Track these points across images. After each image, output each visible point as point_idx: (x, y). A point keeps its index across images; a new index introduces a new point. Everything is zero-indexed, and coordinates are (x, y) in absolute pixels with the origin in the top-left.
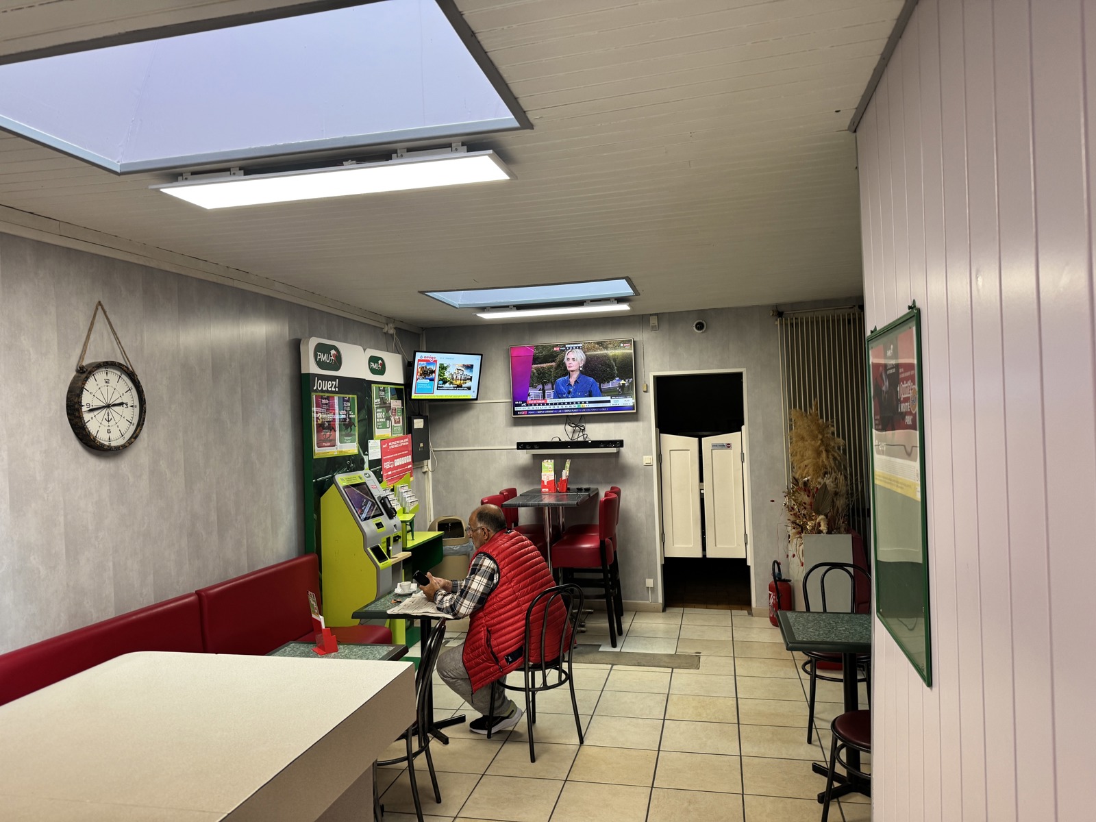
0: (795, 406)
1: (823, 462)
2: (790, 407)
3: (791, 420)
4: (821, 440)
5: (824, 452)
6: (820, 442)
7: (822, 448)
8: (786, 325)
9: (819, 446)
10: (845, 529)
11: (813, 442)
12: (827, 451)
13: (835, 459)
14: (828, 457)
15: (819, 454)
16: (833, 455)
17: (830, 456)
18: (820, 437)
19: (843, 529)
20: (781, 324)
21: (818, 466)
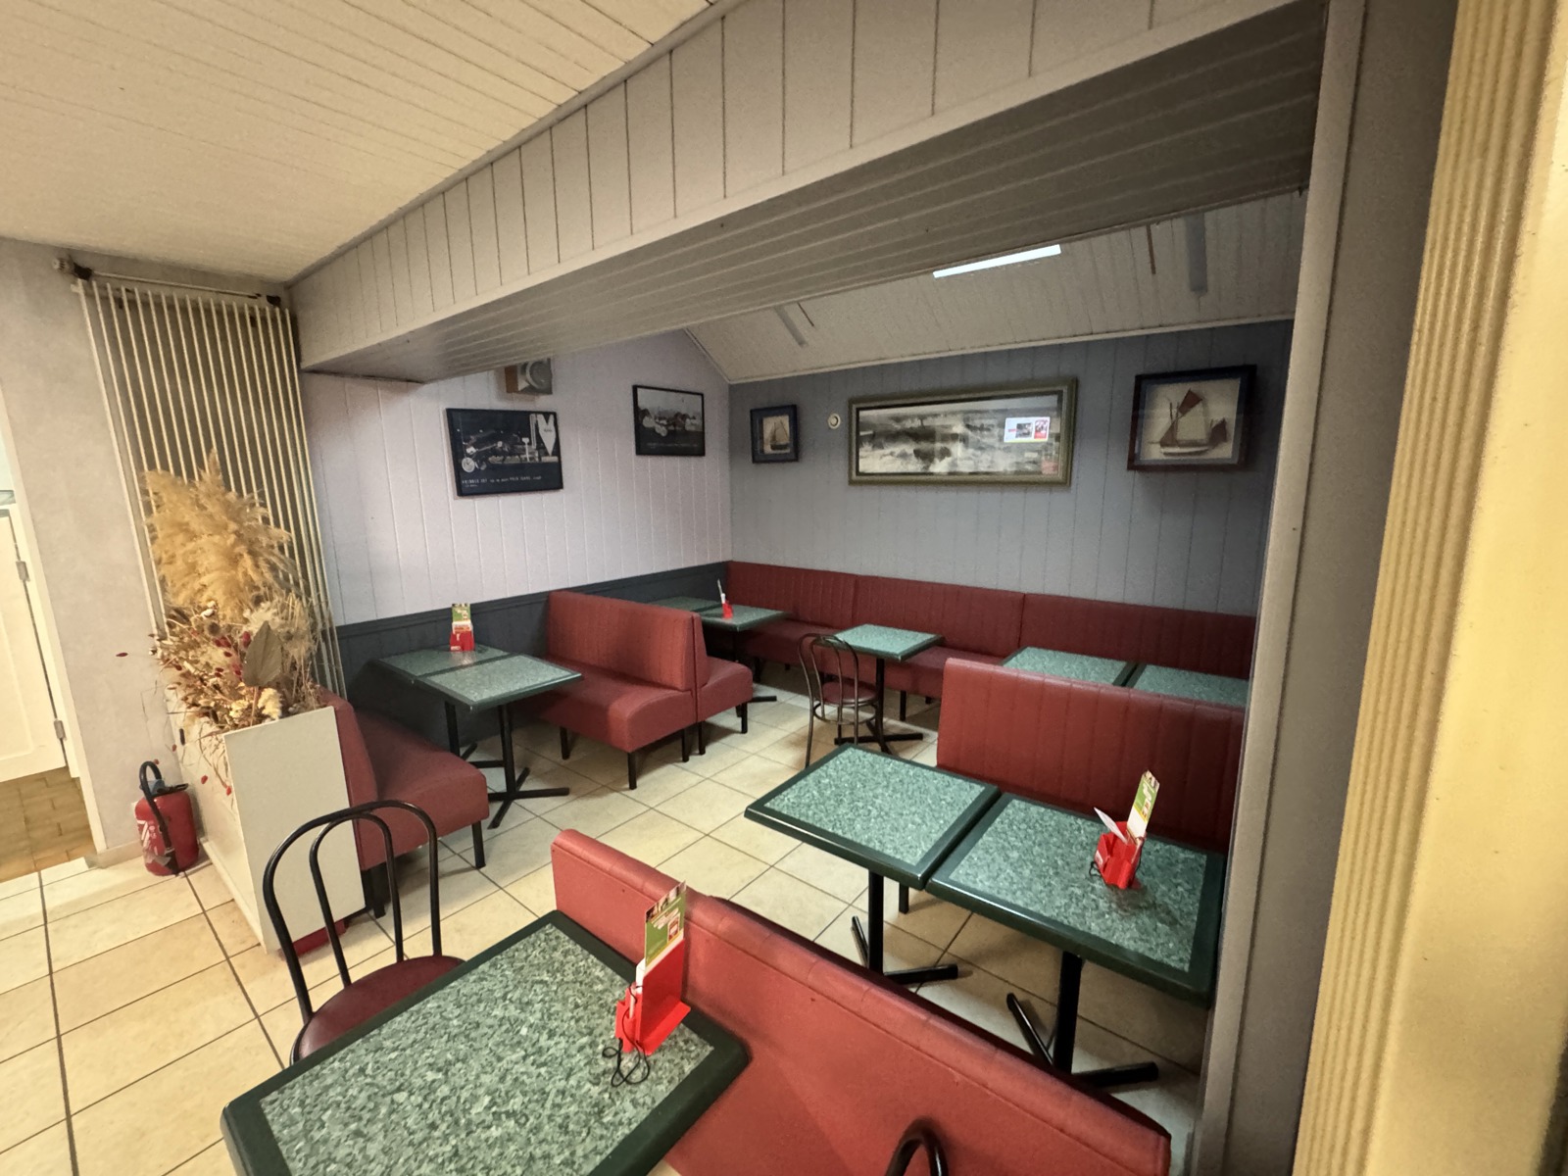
0: (152, 466)
1: (245, 574)
2: (140, 468)
3: (145, 492)
4: (236, 533)
5: (246, 556)
6: (233, 537)
7: (242, 549)
8: (105, 299)
9: (234, 546)
10: (318, 700)
11: (217, 538)
12: (253, 553)
13: (273, 568)
14: (257, 566)
15: (234, 560)
16: (268, 562)
17: (262, 564)
18: (233, 526)
19: (311, 700)
20: (90, 296)
21: (237, 583)
